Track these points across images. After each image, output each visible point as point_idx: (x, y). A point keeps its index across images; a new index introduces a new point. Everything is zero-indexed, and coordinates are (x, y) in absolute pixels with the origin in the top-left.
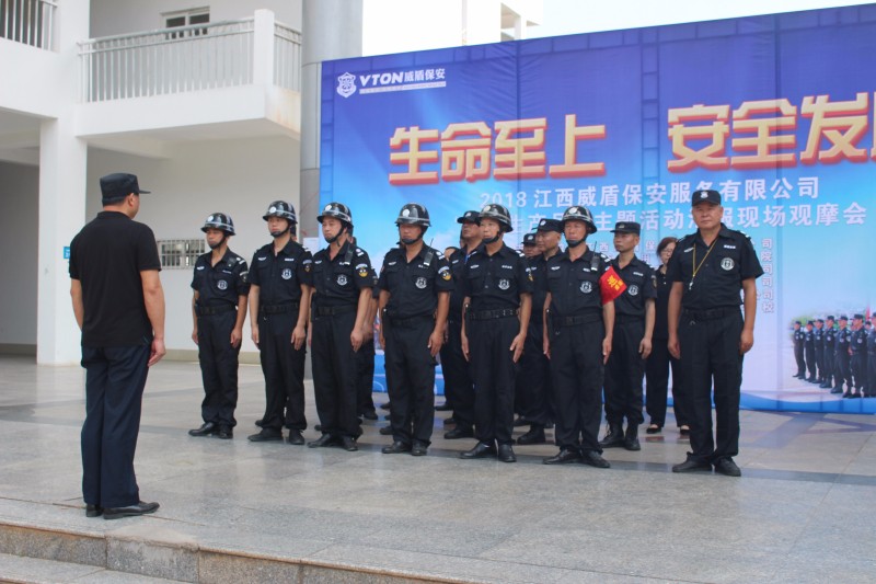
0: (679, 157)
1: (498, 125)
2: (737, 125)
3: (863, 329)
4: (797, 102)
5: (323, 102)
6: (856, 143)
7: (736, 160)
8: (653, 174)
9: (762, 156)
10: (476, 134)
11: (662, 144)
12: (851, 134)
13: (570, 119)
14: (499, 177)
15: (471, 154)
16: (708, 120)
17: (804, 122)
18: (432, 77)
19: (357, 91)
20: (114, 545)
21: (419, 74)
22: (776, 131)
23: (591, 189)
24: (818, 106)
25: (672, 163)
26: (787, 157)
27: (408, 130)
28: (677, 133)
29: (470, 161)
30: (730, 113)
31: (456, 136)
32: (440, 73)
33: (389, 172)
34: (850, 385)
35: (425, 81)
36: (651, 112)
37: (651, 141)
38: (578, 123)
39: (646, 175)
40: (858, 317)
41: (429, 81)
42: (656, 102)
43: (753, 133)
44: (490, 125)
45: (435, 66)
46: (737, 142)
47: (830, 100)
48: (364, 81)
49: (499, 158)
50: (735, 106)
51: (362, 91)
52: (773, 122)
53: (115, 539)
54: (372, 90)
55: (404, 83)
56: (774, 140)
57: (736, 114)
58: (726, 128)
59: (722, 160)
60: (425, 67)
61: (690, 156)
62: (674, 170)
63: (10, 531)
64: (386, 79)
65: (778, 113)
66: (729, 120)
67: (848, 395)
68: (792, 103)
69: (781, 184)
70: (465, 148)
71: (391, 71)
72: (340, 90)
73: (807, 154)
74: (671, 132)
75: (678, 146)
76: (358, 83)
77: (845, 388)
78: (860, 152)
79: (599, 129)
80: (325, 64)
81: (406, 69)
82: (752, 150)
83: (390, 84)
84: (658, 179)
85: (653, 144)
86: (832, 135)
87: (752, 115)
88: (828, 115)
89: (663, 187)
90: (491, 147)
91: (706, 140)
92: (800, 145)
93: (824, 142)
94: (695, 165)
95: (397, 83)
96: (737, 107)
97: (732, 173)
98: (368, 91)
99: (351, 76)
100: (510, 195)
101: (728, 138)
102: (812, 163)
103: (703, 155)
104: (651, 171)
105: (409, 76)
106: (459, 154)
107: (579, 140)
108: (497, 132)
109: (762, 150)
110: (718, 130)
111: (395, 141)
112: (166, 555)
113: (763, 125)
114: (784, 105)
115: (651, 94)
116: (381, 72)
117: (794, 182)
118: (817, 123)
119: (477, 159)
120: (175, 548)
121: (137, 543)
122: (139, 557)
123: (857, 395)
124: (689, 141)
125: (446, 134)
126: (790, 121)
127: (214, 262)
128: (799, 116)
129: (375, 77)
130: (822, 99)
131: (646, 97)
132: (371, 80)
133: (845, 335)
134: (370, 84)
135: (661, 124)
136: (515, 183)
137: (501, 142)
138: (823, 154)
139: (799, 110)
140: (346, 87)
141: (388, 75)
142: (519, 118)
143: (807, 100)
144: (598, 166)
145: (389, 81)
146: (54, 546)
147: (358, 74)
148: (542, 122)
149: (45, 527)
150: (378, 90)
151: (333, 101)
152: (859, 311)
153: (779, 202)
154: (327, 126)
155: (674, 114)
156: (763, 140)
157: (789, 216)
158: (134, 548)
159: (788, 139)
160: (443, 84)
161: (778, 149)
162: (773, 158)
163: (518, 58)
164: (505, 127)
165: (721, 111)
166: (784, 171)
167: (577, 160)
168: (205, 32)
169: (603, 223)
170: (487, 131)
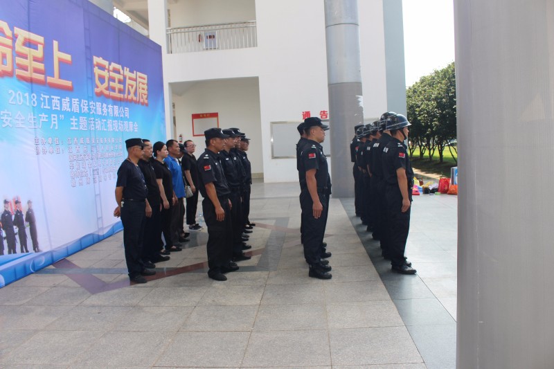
0: (97, 86)
1: (16, 30)
2: (110, 74)
4: (123, 69)
8: (91, 95)
10: (2, 32)
11: (93, 77)
13: (56, 44)
16: (103, 68)
17: (125, 79)
22: (119, 81)
23: (67, 99)
24: (127, 72)
25: (96, 90)
26: (122, 96)
36: (88, 54)
37: (89, 73)
38: (58, 49)
39: (89, 95)
43: (114, 80)
44: (11, 28)
47: (129, 71)
49: (19, 60)
52: (119, 76)
56: (119, 86)
57: (110, 68)
58: (108, 75)
59: (107, 93)
61: (100, 87)
62: (97, 94)
66: (109, 71)
69: (122, 110)
73: (126, 96)
74: (95, 70)
75: (97, 80)
78: (135, 99)
79: (68, 57)
82: (115, 90)
84: (92, 98)
85: (90, 76)
86: (130, 88)
88: (129, 78)
89: (94, 104)
90: (13, 48)
91: (104, 79)
92: (124, 91)
93: (129, 92)
94: (102, 93)
96: (111, 64)
97: (110, 101)
100: (27, 95)
101: (109, 80)
102: (127, 101)
103: (103, 88)
104: (90, 92)
107: (60, 61)
108: (16, 37)
109: (117, 90)
110: (106, 75)
113: (117, 76)
114: (121, 68)
115: (88, 42)
117: (124, 110)
118: (128, 81)
119: (4, 56)
124: (100, 78)
126: (122, 77)
128: (124, 75)
131: (86, 44)
135: (92, 64)
137: (20, 48)
138: (129, 97)
139: (124, 73)
142: (29, 30)
143: (125, 69)
144: (69, 83)
148: (42, 39)
153: (122, 119)
155: (95, 60)
156: (117, 85)
157: (124, 127)
161: (120, 91)
162: (119, 95)
164: (22, 34)
165: (106, 64)
166: (122, 103)
167: (60, 78)
169: (74, 124)
170: (8, 33)
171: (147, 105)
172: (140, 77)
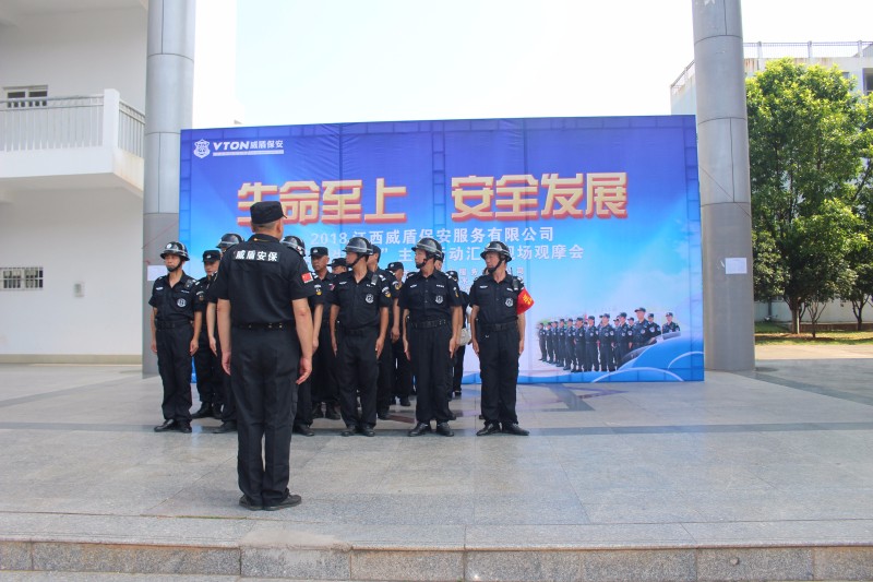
0: (459, 211)
1: (325, 184)
2: (499, 190)
3: (582, 327)
4: (538, 177)
5: (181, 160)
6: (576, 205)
7: (499, 214)
8: (442, 223)
9: (516, 212)
10: (307, 190)
11: (447, 201)
12: (573, 199)
13: (380, 182)
14: (326, 222)
15: (303, 204)
16: (480, 186)
17: (543, 190)
18: (272, 146)
19: (211, 153)
20: (250, 553)
21: (262, 144)
22: (526, 196)
23: (396, 232)
24: (551, 180)
25: (454, 215)
26: (532, 213)
27: (253, 185)
28: (458, 194)
29: (303, 210)
30: (494, 182)
31: (291, 190)
32: (279, 144)
33: (237, 215)
34: (575, 364)
35: (267, 149)
36: (439, 179)
37: (439, 199)
38: (386, 185)
39: (437, 223)
40: (579, 319)
41: (270, 149)
42: (443, 172)
43: (510, 196)
44: (319, 183)
45: (275, 138)
46: (499, 202)
47: (559, 177)
48: (217, 146)
49: (325, 208)
50: (497, 178)
51: (215, 154)
52: (523, 189)
53: (251, 547)
54: (223, 154)
55: (249, 149)
56: (524, 202)
57: (498, 183)
58: (491, 192)
59: (489, 214)
60: (267, 139)
61: (467, 210)
62: (457, 220)
63: (118, 550)
64: (235, 146)
65: (526, 184)
66: (493, 187)
67: (574, 370)
68: (535, 177)
69: (529, 231)
70: (299, 200)
71: (239, 140)
72: (196, 153)
73: (545, 212)
74: (453, 193)
75: (459, 204)
76: (211, 148)
77: (572, 366)
78: (579, 212)
79: (402, 190)
80: (184, 133)
81: (252, 139)
82: (510, 208)
83: (238, 150)
84: (445, 226)
85: (441, 202)
86: (561, 200)
87: (509, 184)
88: (558, 187)
89: (449, 232)
90: (320, 199)
91: (479, 200)
92: (541, 205)
93: (556, 205)
94: (470, 217)
95: (244, 149)
96: (499, 179)
97: (496, 222)
98: (219, 154)
99: (205, 142)
100: (334, 235)
101: (493, 199)
102: (549, 217)
103: (476, 210)
104: (439, 220)
105: (254, 145)
106: (294, 204)
107: (387, 197)
108: (325, 189)
109: (516, 208)
110: (486, 193)
111: (242, 192)
112: (312, 558)
113: (516, 191)
114: (530, 178)
115: (439, 167)
116: (231, 140)
117: (537, 230)
118: (552, 192)
119: (309, 208)
120: (324, 550)
121: (278, 549)
122: (281, 562)
123: (580, 371)
124: (466, 200)
125: (283, 189)
126: (534, 189)
127: (172, 284)
128: (539, 186)
129: (226, 144)
130: (554, 176)
131: (436, 169)
132: (223, 146)
133: (572, 331)
134: (221, 149)
135: (446, 187)
136: (338, 226)
137: (327, 196)
138: (555, 212)
139: (540, 182)
140: (201, 150)
141: (237, 143)
142: (341, 179)
143: (545, 176)
144: (401, 216)
145: (237, 148)
146: (175, 560)
147: (211, 141)
148: (359, 182)
149: (165, 542)
150: (228, 154)
151: (190, 160)
152: (580, 315)
153: (528, 243)
154: (186, 180)
155: (455, 181)
156: (517, 202)
157: (534, 253)
158: (276, 555)
159: (533, 201)
160: (282, 152)
161: (526, 208)
162: (523, 214)
163: (341, 136)
164: (330, 185)
165: (488, 180)
166: (530, 222)
167: (385, 212)
168: (44, 103)
169: (405, 255)
170: (316, 188)
171: (620, 216)
172: (594, 180)
